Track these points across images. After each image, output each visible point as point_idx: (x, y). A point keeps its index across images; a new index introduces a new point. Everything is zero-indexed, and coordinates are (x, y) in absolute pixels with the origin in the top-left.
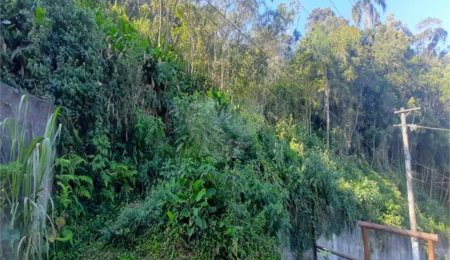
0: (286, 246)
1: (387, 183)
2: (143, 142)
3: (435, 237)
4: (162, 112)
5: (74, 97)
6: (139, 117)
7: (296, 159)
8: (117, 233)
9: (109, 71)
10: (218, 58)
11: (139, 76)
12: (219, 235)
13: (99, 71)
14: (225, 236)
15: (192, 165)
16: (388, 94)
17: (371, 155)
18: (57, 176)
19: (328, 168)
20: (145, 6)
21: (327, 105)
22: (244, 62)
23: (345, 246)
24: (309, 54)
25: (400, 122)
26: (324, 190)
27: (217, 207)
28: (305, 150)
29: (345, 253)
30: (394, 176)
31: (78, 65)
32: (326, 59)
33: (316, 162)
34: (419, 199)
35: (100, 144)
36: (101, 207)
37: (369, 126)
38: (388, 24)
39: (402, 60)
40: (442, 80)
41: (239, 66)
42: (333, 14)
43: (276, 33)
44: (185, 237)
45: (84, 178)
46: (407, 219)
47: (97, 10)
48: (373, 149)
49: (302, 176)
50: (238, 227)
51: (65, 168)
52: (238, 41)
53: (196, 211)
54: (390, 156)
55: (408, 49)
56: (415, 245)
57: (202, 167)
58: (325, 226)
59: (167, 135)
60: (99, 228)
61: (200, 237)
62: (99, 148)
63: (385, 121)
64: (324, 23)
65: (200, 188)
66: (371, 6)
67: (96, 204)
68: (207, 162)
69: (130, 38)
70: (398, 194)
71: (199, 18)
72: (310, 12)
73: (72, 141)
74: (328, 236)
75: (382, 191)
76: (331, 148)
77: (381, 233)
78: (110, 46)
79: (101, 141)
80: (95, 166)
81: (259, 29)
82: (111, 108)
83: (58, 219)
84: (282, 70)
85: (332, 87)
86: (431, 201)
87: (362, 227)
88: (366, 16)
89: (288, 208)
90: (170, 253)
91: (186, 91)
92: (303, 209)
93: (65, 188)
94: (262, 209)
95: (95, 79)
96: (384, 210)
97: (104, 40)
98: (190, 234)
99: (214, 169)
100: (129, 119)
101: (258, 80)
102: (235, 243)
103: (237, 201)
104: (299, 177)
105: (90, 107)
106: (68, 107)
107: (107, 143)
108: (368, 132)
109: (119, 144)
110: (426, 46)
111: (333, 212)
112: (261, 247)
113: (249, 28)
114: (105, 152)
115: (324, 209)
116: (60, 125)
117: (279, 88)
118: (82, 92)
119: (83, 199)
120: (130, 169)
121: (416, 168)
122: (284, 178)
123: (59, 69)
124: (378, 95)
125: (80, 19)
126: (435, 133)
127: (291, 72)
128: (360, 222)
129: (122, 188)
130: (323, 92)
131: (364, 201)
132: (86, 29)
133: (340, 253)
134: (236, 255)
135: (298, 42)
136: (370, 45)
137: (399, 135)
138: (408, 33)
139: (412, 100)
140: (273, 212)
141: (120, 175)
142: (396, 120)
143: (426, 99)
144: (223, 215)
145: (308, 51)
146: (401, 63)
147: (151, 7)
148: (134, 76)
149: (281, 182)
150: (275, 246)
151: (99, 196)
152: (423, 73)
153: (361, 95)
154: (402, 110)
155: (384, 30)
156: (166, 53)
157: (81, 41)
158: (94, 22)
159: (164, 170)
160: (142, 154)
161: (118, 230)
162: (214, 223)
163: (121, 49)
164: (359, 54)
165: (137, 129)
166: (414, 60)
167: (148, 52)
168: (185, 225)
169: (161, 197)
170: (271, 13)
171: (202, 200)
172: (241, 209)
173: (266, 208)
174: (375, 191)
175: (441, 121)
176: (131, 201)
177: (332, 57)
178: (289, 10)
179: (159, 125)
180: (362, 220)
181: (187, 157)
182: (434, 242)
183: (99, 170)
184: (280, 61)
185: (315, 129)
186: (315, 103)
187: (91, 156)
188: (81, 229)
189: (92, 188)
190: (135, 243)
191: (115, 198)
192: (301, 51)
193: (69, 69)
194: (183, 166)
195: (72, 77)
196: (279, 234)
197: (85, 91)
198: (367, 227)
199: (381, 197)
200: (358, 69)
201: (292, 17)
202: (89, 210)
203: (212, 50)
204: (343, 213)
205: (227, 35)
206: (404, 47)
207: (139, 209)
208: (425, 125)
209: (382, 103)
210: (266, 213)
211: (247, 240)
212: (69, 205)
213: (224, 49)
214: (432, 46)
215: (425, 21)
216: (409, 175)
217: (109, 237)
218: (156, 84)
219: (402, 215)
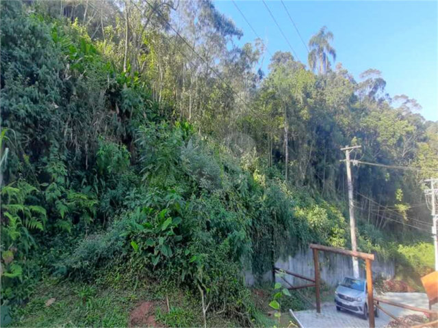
0: (248, 269)
1: (333, 210)
2: (105, 170)
3: (372, 256)
4: (127, 140)
5: (24, 119)
6: (101, 144)
7: (258, 189)
8: (75, 266)
9: (67, 92)
10: (187, 89)
11: (101, 101)
12: (184, 262)
13: (54, 93)
14: (191, 264)
15: (158, 194)
16: (336, 133)
17: (321, 185)
18: (4, 206)
19: (286, 198)
20: (109, 28)
21: (286, 140)
22: (213, 95)
23: (299, 266)
24: (271, 93)
25: (345, 157)
26: (282, 217)
27: (183, 236)
28: (266, 181)
29: (299, 273)
30: (340, 204)
31: (30, 84)
32: (286, 99)
33: (276, 192)
34: (359, 224)
35: (55, 172)
36: (56, 239)
37: (320, 160)
38: (337, 72)
39: (348, 105)
40: (379, 123)
41: (207, 99)
42: (292, 59)
43: (243, 70)
44: (150, 267)
45: (36, 208)
46: (349, 241)
47: (53, 25)
48: (323, 181)
49: (264, 205)
50: (204, 255)
51: (13, 197)
52: (207, 75)
53: (161, 240)
54: (337, 186)
55: (353, 95)
56: (355, 263)
57: (168, 196)
58: (282, 250)
59: (132, 163)
60: (53, 262)
61: (165, 266)
62: (54, 175)
63: (334, 157)
64: (285, 66)
65: (166, 218)
66: (324, 54)
67: (50, 236)
68: (173, 192)
69: (91, 60)
70: (342, 219)
71: (167, 48)
72: (273, 55)
73: (21, 168)
74: (285, 259)
75: (330, 217)
76: (289, 179)
77: (328, 253)
78: (68, 66)
79: (56, 167)
80: (49, 196)
81: (227, 65)
82: (68, 133)
83: (4, 252)
84: (247, 105)
85: (290, 124)
86: (368, 225)
87: (313, 249)
88: (319, 63)
89: (251, 234)
90: (134, 284)
91: (153, 120)
92: (264, 235)
93: (13, 220)
94: (226, 236)
95: (50, 101)
96: (331, 234)
97: (62, 59)
98: (155, 264)
99: (180, 198)
100: (89, 147)
101: (225, 113)
102: (200, 269)
103: (203, 229)
104: (261, 206)
105: (43, 131)
106: (17, 130)
107: (63, 170)
108: (319, 165)
109: (79, 172)
110: (367, 94)
111: (289, 237)
112: (224, 273)
113: (217, 62)
114: (61, 180)
115: (282, 234)
116: (7, 149)
117: (244, 122)
118: (34, 114)
119: (34, 231)
120: (90, 199)
121: (357, 198)
122: (247, 207)
123: (6, 87)
124: (328, 133)
125: (33, 33)
126: (373, 167)
127: (255, 108)
128: (311, 245)
129: (81, 219)
130: (283, 128)
131: (315, 226)
132: (39, 46)
133: (295, 273)
134: (201, 281)
135: (262, 80)
136: (323, 89)
137: (344, 169)
138: (353, 81)
139: (354, 139)
140: (237, 238)
141: (78, 204)
142: (342, 156)
143: (366, 139)
144: (188, 244)
145: (270, 90)
146: (346, 106)
147: (116, 30)
148: (96, 100)
149: (245, 211)
150: (238, 271)
151: (54, 228)
152: (364, 116)
153: (314, 132)
154: (347, 147)
155: (334, 76)
156: (133, 79)
157: (34, 57)
158: (50, 39)
159: (128, 199)
160: (103, 183)
161: (76, 263)
162: (179, 251)
163: (81, 71)
164: (314, 97)
165: (99, 156)
166: (357, 105)
167: (112, 77)
168: (150, 254)
169: (124, 228)
170: (238, 51)
171: (168, 229)
172: (206, 236)
173: (230, 235)
174: (325, 217)
175: (378, 158)
176: (91, 232)
177: (291, 97)
178: (254, 50)
179: (123, 153)
180: (314, 243)
181: (153, 186)
182: (371, 261)
183: (54, 200)
184: (246, 98)
185: (276, 162)
186: (276, 138)
187: (45, 184)
188: (32, 263)
189: (45, 219)
190: (95, 276)
191: (72, 230)
192: (265, 89)
193: (18, 87)
194: (148, 195)
195: (22, 97)
196: (242, 259)
197: (38, 113)
198: (317, 249)
199: (329, 222)
200: (312, 110)
201: (257, 56)
202: (42, 243)
203: (181, 81)
204: (298, 237)
205: (196, 67)
206: (349, 93)
207: (100, 241)
208: (365, 161)
209: (331, 140)
210: (230, 240)
211: (212, 267)
212: (18, 237)
213: (192, 81)
214: (372, 93)
215: (366, 72)
216: (351, 203)
217: (65, 272)
218: (121, 110)
219: (346, 238)
